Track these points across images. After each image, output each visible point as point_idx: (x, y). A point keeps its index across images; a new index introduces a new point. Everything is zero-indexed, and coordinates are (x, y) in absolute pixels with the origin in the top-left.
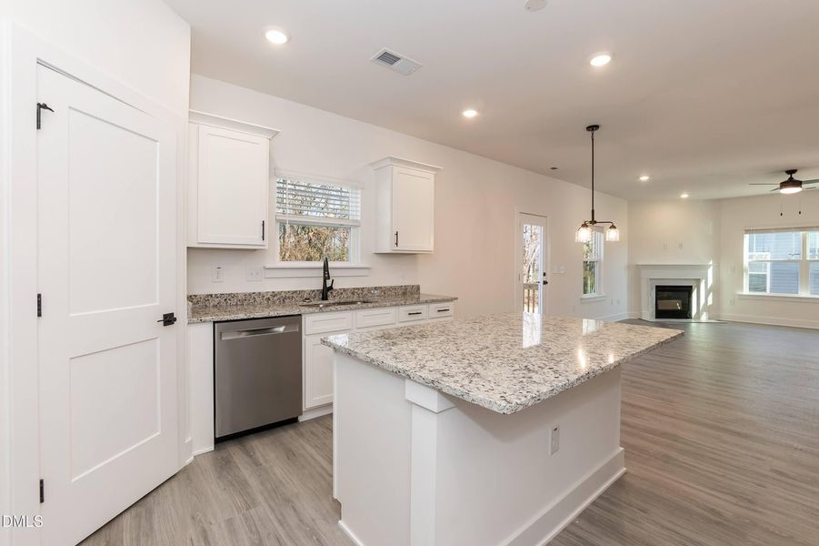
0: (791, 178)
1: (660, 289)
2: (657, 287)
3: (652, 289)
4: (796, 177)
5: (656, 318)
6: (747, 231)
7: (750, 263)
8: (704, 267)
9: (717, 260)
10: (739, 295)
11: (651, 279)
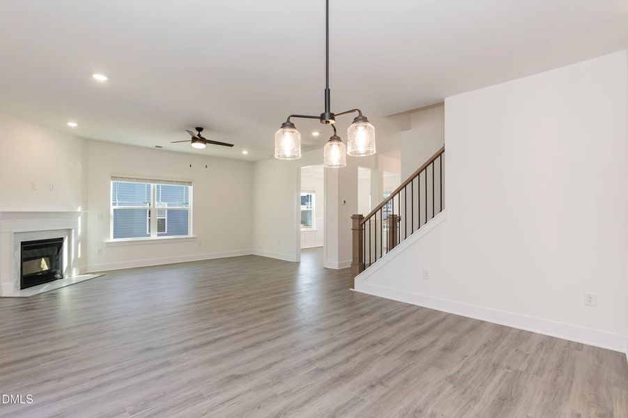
0: (199, 135)
1: (26, 246)
2: (23, 243)
3: (16, 247)
4: (203, 134)
5: (21, 289)
6: (113, 178)
7: (115, 210)
8: (76, 214)
9: (85, 207)
10: (107, 243)
11: (15, 233)
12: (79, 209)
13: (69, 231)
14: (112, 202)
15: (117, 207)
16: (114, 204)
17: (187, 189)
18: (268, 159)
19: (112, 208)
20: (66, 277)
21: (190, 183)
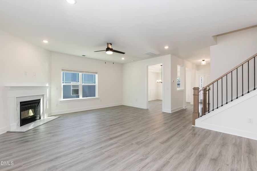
1: (23, 104)
2: (21, 103)
5: (20, 126)
6: (63, 70)
7: (63, 85)
8: (46, 87)
9: (50, 84)
10: (60, 101)
11: (17, 98)
12: (47, 85)
13: (43, 95)
14: (62, 81)
15: (64, 84)
16: (63, 83)
17: (95, 75)
18: (132, 62)
19: (62, 84)
20: (42, 118)
21: (96, 73)
